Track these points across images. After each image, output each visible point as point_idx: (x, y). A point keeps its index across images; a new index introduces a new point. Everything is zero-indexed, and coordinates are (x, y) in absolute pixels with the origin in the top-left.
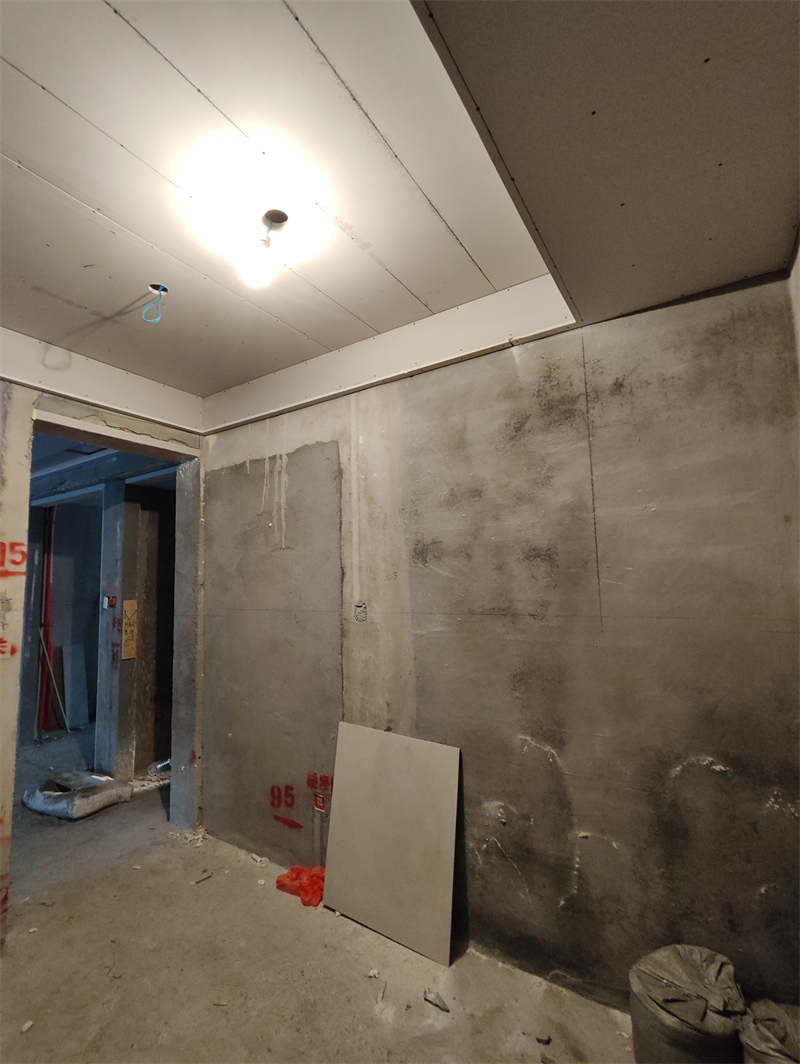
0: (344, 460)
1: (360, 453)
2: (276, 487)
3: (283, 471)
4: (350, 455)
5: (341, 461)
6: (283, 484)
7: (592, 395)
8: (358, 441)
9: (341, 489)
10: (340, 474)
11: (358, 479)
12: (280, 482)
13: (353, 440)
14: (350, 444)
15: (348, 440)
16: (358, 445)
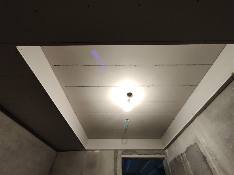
0: (202, 151)
1: (206, 147)
2: (187, 167)
3: (187, 159)
4: (203, 148)
5: (202, 152)
6: (189, 165)
8: (202, 141)
9: (209, 166)
10: (204, 158)
11: (213, 160)
12: (188, 164)
13: (201, 141)
14: (201, 143)
15: (199, 142)
16: (203, 143)
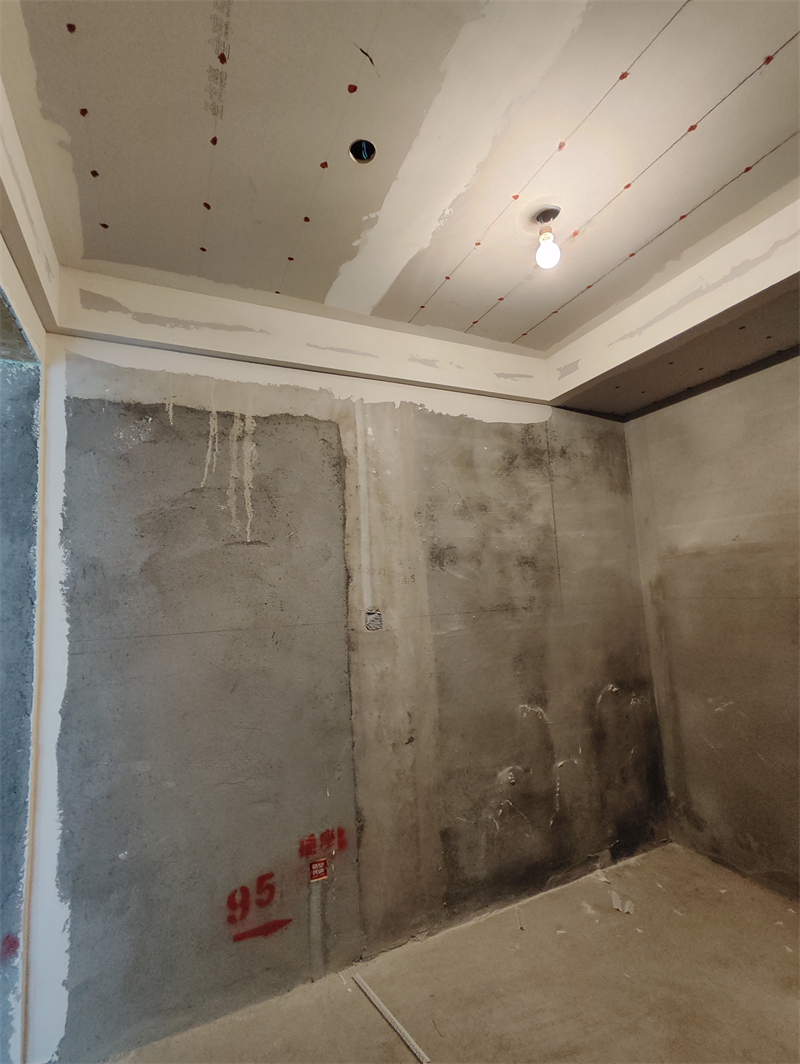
0: (347, 446)
1: (369, 444)
2: (233, 456)
3: (248, 437)
4: (355, 444)
5: (344, 448)
6: (247, 455)
7: (551, 453)
8: (366, 431)
10: (340, 463)
11: (368, 472)
12: (240, 451)
13: (359, 428)
14: (356, 431)
15: (353, 427)
16: (366, 435)
